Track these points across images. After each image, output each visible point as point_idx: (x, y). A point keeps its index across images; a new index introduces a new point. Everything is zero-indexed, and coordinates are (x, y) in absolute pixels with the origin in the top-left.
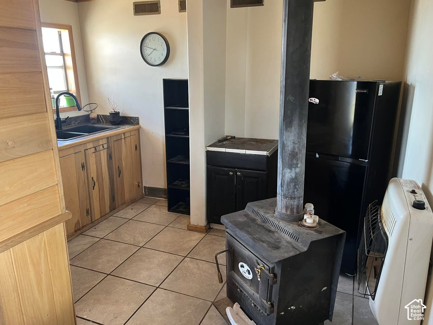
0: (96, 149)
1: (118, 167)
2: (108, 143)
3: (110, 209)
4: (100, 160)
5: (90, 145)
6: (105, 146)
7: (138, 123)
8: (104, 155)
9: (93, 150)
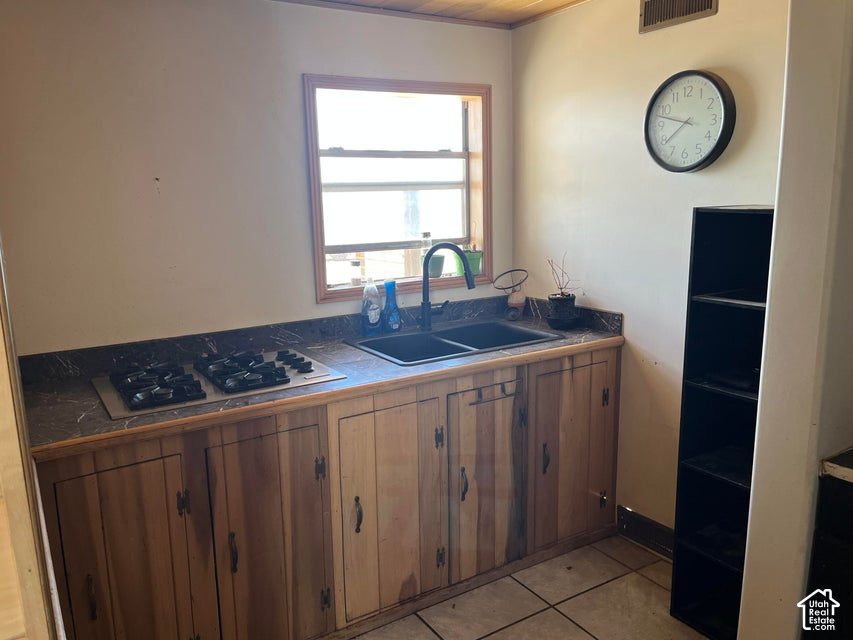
0: (480, 396)
1: (545, 446)
2: (519, 378)
3: (506, 555)
4: (493, 424)
5: (467, 384)
6: (510, 388)
7: (619, 331)
8: (503, 412)
9: (472, 396)
